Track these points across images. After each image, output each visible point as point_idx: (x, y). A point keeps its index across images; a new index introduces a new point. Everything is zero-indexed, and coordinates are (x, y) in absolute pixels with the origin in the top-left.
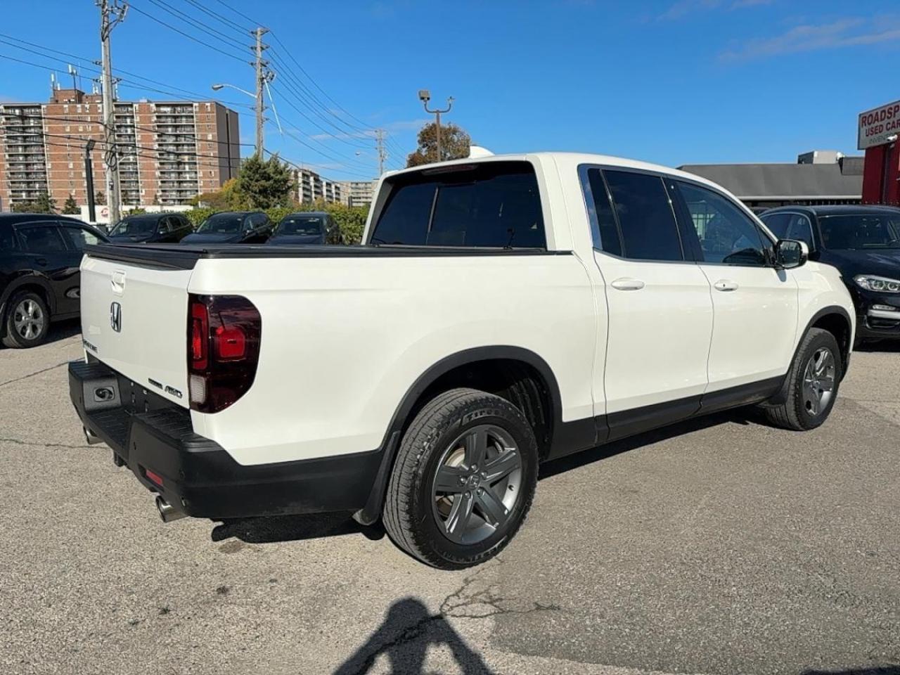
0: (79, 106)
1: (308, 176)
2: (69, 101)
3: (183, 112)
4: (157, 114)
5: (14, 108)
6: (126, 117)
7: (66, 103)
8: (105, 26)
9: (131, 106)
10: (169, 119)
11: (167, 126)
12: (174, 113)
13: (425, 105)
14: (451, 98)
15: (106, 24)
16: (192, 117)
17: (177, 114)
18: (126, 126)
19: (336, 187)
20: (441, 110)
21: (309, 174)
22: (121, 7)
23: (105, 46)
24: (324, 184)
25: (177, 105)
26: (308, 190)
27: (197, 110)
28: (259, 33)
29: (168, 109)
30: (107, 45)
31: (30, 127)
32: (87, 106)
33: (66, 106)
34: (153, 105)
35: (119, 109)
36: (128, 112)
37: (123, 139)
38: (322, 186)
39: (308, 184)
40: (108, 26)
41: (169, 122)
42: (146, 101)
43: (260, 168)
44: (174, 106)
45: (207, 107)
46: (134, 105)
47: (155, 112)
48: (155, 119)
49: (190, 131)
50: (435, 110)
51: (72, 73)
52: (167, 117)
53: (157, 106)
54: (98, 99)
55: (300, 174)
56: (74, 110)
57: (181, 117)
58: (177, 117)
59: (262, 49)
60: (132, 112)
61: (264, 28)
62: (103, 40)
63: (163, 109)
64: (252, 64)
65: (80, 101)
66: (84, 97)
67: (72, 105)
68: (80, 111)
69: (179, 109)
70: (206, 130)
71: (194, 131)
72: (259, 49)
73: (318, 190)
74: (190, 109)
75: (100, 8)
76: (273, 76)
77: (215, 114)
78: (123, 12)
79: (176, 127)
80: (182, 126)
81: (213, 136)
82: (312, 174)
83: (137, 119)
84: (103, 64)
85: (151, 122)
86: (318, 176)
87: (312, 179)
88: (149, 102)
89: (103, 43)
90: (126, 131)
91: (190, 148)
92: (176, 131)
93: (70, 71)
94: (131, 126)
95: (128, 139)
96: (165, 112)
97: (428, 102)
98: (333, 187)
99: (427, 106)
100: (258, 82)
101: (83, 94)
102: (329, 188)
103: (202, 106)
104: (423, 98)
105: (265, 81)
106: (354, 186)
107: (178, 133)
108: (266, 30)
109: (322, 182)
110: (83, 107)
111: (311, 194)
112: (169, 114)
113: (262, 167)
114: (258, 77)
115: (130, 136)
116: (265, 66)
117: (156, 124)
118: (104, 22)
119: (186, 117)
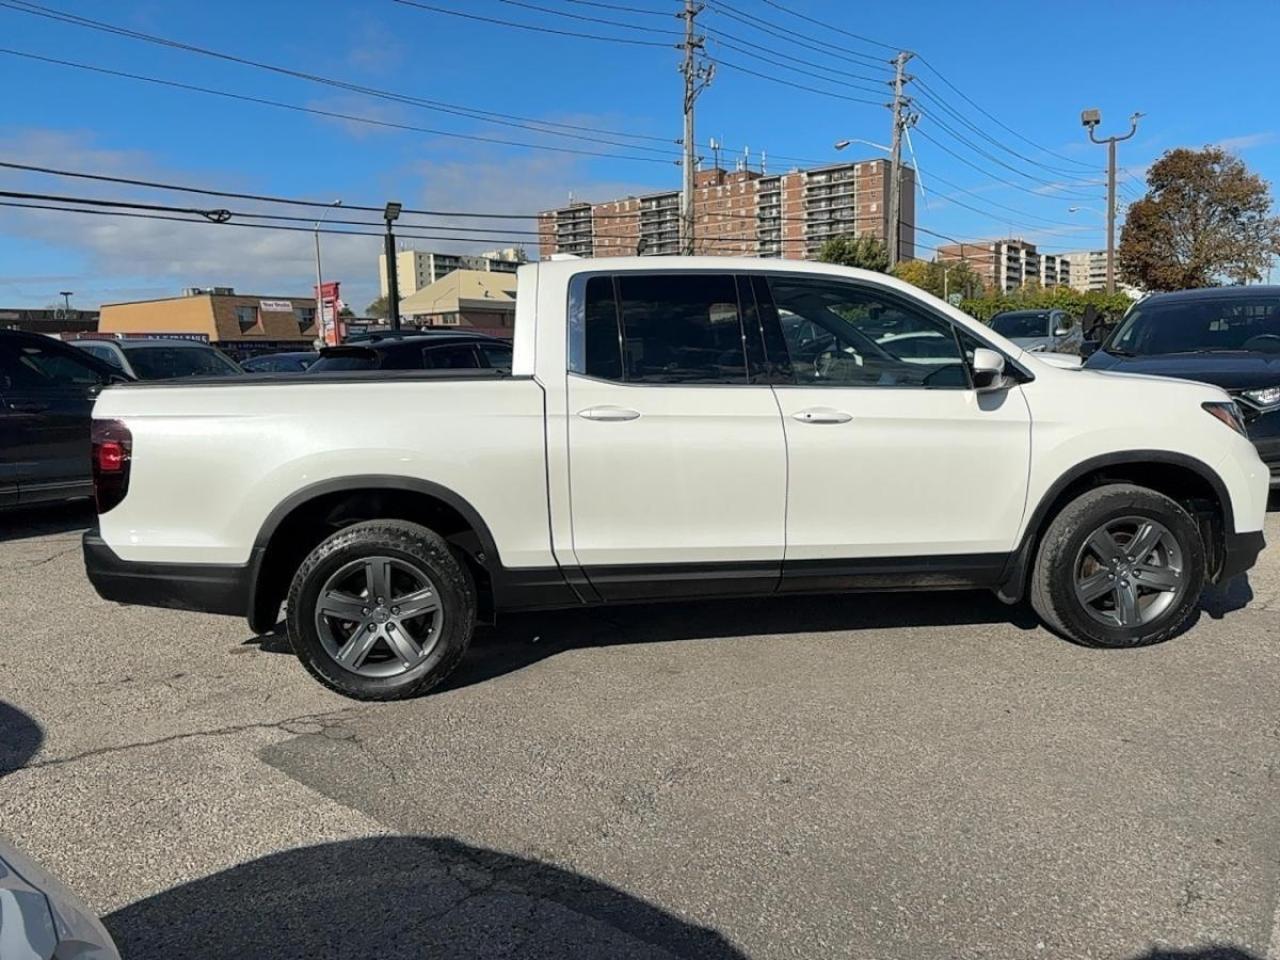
0: (719, 188)
1: (1016, 250)
2: (710, 184)
3: (841, 178)
4: (808, 186)
5: (650, 200)
6: (771, 195)
7: (705, 187)
8: (689, 94)
9: (778, 180)
10: (823, 191)
11: (820, 200)
12: (830, 181)
13: (1091, 133)
14: (1137, 114)
15: (689, 93)
16: (852, 183)
17: (833, 182)
18: (771, 207)
19: (1063, 262)
20: (1116, 137)
21: (1019, 246)
22: (707, 68)
23: (688, 121)
24: (1043, 258)
25: (834, 171)
26: (1015, 270)
27: (860, 173)
28: (901, 61)
29: (823, 177)
30: (690, 119)
31: (666, 222)
32: (729, 187)
33: (705, 190)
34: (804, 175)
35: (765, 186)
36: (774, 188)
37: (766, 224)
38: (1039, 262)
39: (1016, 260)
40: (692, 94)
41: (823, 194)
42: (796, 171)
43: (843, 253)
44: (829, 172)
45: (872, 167)
46: (782, 178)
47: (806, 184)
48: (806, 192)
49: (848, 203)
50: (1108, 138)
51: (714, 148)
52: (820, 188)
53: (810, 175)
54: (741, 177)
55: (1004, 249)
56: (713, 194)
57: (838, 185)
58: (834, 186)
59: (903, 82)
60: (779, 188)
61: (907, 52)
62: (686, 113)
63: (816, 178)
64: (889, 106)
65: (721, 181)
66: (726, 177)
67: (711, 188)
68: (720, 194)
69: (836, 175)
70: (869, 200)
71: (853, 202)
72: (899, 83)
73: (1033, 269)
74: (849, 174)
75: (683, 74)
76: (917, 117)
77: (882, 176)
78: (709, 74)
79: (831, 200)
80: (838, 197)
81: (878, 207)
82: (1024, 245)
83: (784, 196)
84: (685, 142)
85: (800, 197)
86: (1034, 247)
87: (1023, 254)
88: (801, 171)
89: (685, 116)
90: (771, 213)
91: (848, 225)
92: (831, 206)
93: (712, 146)
94: (775, 206)
95: (772, 223)
96: (819, 182)
97: (1096, 126)
98: (1058, 260)
99: (1094, 134)
100: (895, 129)
101: (725, 172)
102: (1051, 265)
103: (866, 167)
104: (1087, 123)
105: (905, 126)
106: (1095, 257)
107: (833, 207)
108: (909, 55)
109: (1040, 256)
110: (724, 190)
111: (1021, 276)
112: (823, 184)
113: (847, 252)
114: (895, 123)
115: (775, 219)
116: (907, 106)
117: (806, 199)
118: (687, 89)
119: (845, 184)
